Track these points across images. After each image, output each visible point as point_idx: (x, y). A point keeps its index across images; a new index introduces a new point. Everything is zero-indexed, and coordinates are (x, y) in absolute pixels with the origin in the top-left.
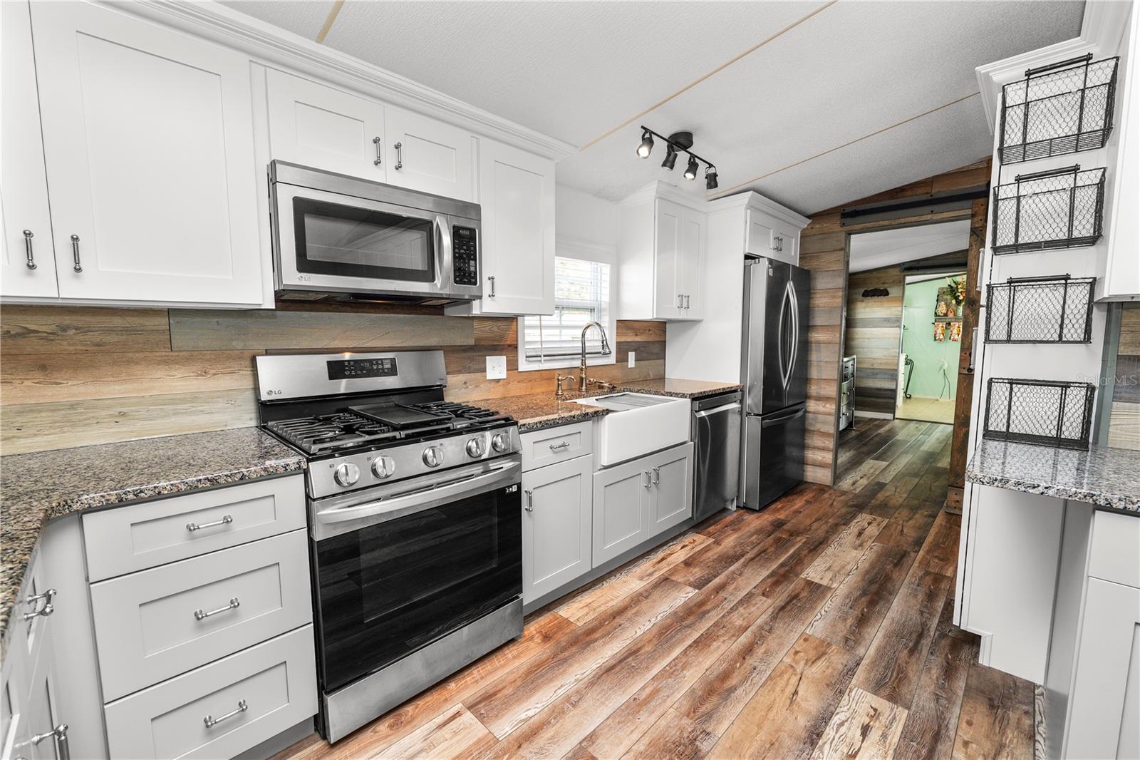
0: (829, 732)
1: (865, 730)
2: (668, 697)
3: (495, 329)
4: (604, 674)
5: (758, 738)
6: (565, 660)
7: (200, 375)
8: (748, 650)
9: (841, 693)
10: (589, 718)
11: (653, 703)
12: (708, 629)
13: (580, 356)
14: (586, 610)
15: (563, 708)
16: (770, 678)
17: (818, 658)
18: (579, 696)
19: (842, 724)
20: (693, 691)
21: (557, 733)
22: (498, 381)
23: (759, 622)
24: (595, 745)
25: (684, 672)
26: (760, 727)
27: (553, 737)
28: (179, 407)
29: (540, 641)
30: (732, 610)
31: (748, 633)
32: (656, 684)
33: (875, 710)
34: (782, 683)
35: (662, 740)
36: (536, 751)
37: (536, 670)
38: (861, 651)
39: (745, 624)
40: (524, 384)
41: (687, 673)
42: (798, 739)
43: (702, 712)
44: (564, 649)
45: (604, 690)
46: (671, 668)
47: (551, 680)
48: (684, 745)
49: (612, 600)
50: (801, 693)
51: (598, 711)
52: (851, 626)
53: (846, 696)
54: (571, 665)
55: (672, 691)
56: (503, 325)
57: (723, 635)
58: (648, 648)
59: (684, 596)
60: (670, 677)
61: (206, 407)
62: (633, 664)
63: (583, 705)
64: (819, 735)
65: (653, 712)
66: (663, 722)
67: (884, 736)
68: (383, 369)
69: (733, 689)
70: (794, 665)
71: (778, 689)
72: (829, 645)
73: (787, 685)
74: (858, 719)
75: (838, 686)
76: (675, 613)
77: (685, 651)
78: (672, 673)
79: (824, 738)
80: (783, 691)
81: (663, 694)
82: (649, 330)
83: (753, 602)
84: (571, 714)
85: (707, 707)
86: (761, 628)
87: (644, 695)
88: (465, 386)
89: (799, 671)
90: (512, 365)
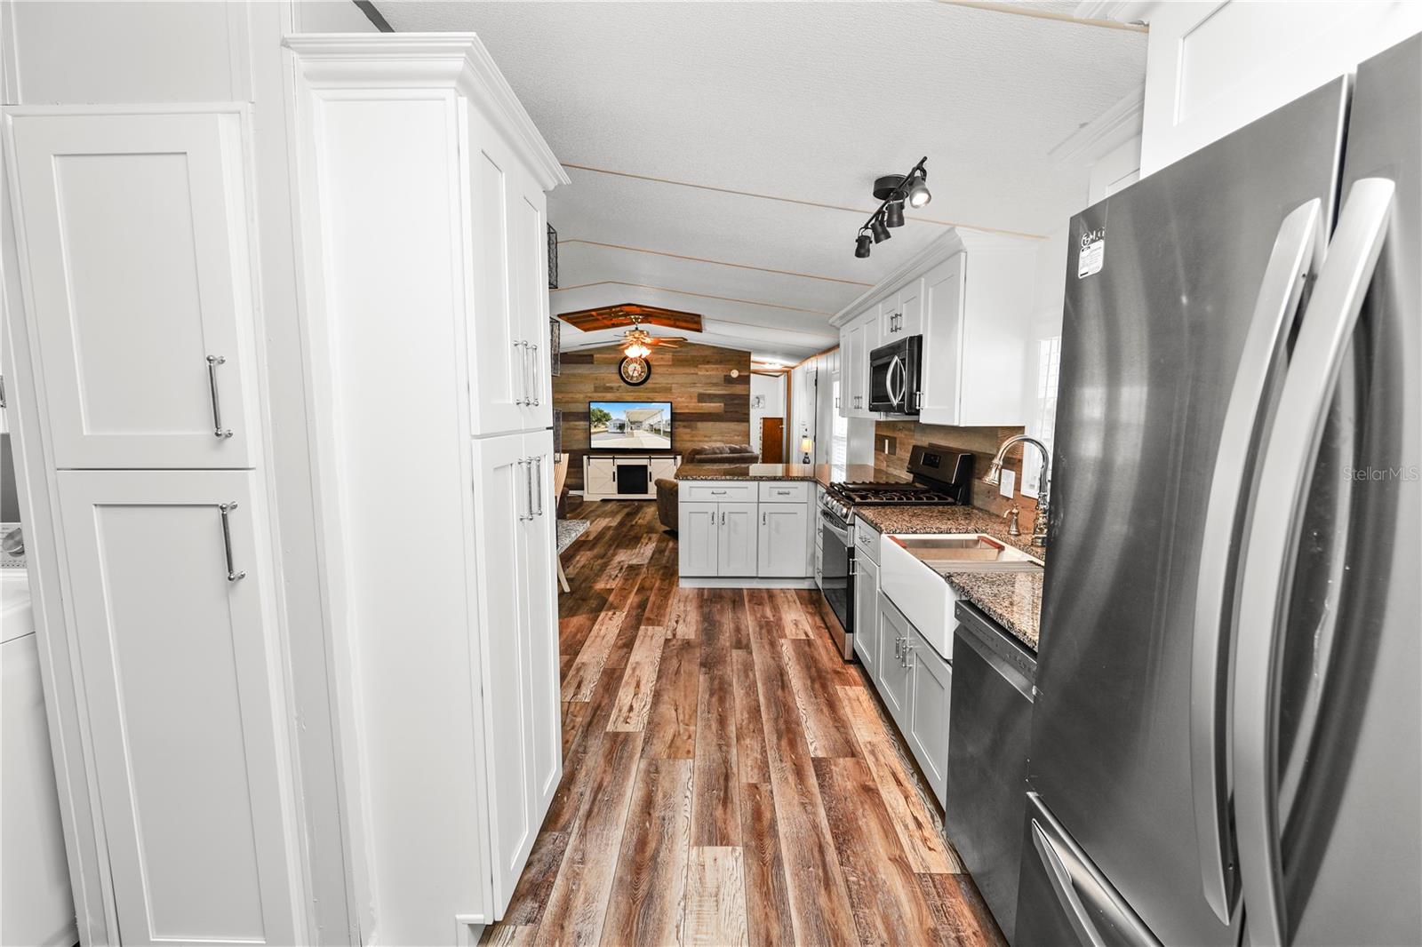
0: (649, 700)
1: (631, 708)
5: (683, 682)
8: (722, 724)
9: (649, 723)
11: (742, 673)
15: (775, 654)
16: (696, 711)
17: (672, 741)
19: (644, 706)
22: (1008, 499)
25: (744, 691)
26: (685, 685)
30: (764, 751)
31: (733, 735)
33: (627, 722)
34: (687, 711)
38: (643, 765)
42: (664, 690)
46: (754, 690)
48: (712, 666)
50: (673, 711)
52: (657, 790)
53: (646, 722)
54: (802, 668)
57: (748, 726)
64: (654, 696)
67: (620, 710)
69: (712, 695)
70: (686, 728)
71: (687, 707)
72: (669, 757)
73: (683, 712)
74: (636, 713)
75: (653, 726)
77: (758, 701)
79: (651, 696)
80: (684, 708)
85: (716, 682)
86: (728, 745)
89: (681, 724)
90: (1018, 485)
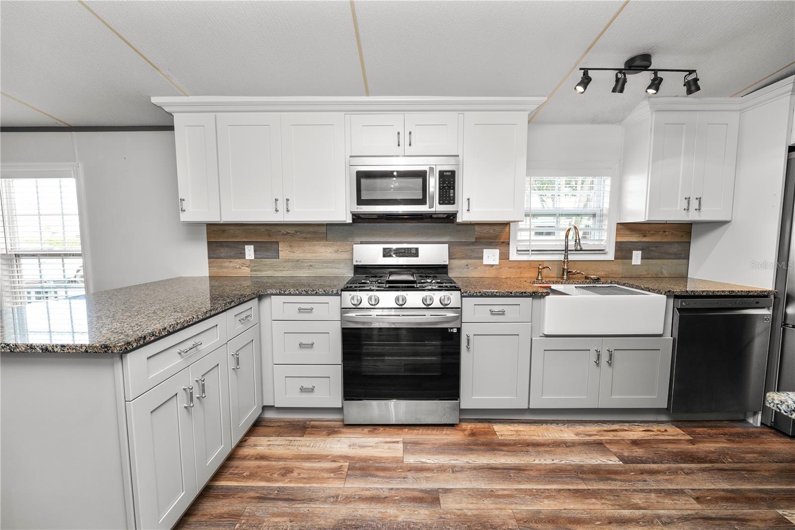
2: (516, 504)
3: (492, 231)
6: (471, 450)
7: (336, 252)
10: (455, 482)
12: (599, 489)
13: (564, 252)
18: (460, 470)
20: (538, 512)
21: (432, 477)
22: (492, 266)
23: (662, 512)
24: (445, 495)
27: (428, 477)
28: (328, 264)
29: (467, 434)
30: (642, 491)
31: (638, 512)
32: (515, 493)
35: (485, 519)
36: (415, 477)
37: (450, 445)
39: (642, 505)
40: (515, 270)
41: (546, 501)
43: (531, 526)
44: (476, 444)
45: (478, 475)
47: (454, 454)
49: (539, 436)
51: (464, 482)
55: (522, 503)
56: (497, 228)
58: (533, 473)
59: (604, 460)
60: (530, 496)
61: (337, 266)
62: (511, 475)
63: (459, 475)
65: (496, 504)
66: (497, 512)
68: (411, 253)
76: (582, 466)
78: (534, 495)
82: (665, 231)
83: (677, 497)
84: (448, 474)
86: (658, 516)
87: (501, 493)
88: (466, 267)
90: (504, 256)
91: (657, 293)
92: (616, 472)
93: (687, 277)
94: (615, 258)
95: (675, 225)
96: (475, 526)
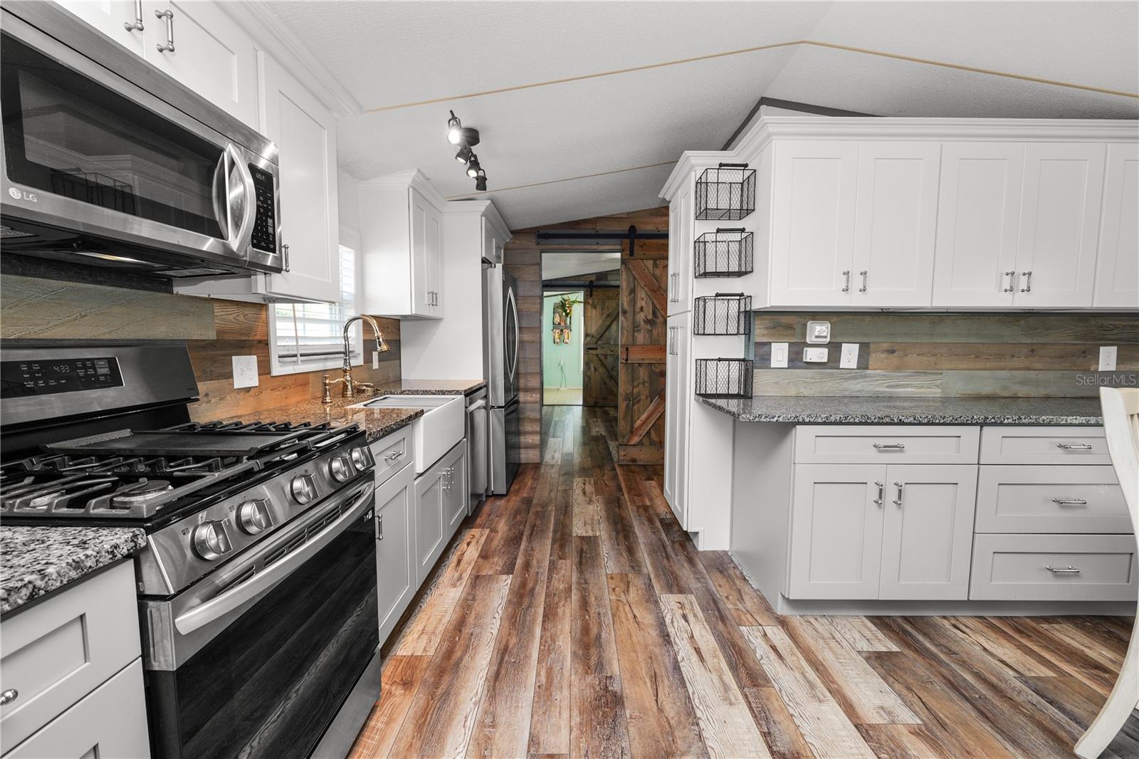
0: (671, 630)
1: (685, 617)
2: (562, 669)
3: (241, 318)
4: (495, 683)
5: (640, 659)
6: (447, 694)
8: (584, 604)
9: (657, 602)
10: (515, 727)
11: (555, 681)
12: (545, 602)
14: (425, 638)
15: (486, 735)
16: (614, 615)
17: (628, 587)
18: (490, 716)
19: (672, 622)
20: (574, 654)
22: (248, 390)
23: (574, 579)
24: (541, 745)
25: (557, 643)
26: (636, 652)
29: (403, 691)
30: (550, 580)
31: (574, 591)
32: (544, 665)
33: (680, 603)
34: (622, 615)
35: (586, 704)
37: (425, 720)
38: (645, 570)
39: (566, 586)
40: (277, 393)
41: (560, 643)
43: (594, 665)
44: (436, 685)
45: (507, 696)
46: (545, 646)
47: (450, 719)
48: (603, 696)
49: (443, 616)
50: (637, 615)
51: (519, 716)
52: (627, 557)
53: (661, 603)
54: (457, 694)
55: (561, 663)
56: (250, 312)
57: (559, 601)
58: (513, 641)
59: (504, 585)
60: (550, 653)
62: (513, 661)
63: (501, 720)
64: (668, 635)
65: (562, 688)
66: (575, 690)
67: (695, 616)
68: (96, 375)
69: (598, 637)
70: (619, 599)
71: (624, 620)
72: (627, 575)
73: (626, 614)
74: (677, 613)
75: (651, 600)
76: (509, 601)
77: (544, 628)
78: (549, 650)
79: (671, 636)
80: (627, 619)
81: (557, 668)
83: (559, 567)
84: (498, 735)
85: (593, 661)
86: (579, 583)
87: (543, 680)
88: (206, 400)
89: (625, 601)
90: (264, 368)
91: (455, 394)
92: (523, 584)
93: (401, 379)
94: (364, 363)
95: (388, 321)
96: (597, 717)
